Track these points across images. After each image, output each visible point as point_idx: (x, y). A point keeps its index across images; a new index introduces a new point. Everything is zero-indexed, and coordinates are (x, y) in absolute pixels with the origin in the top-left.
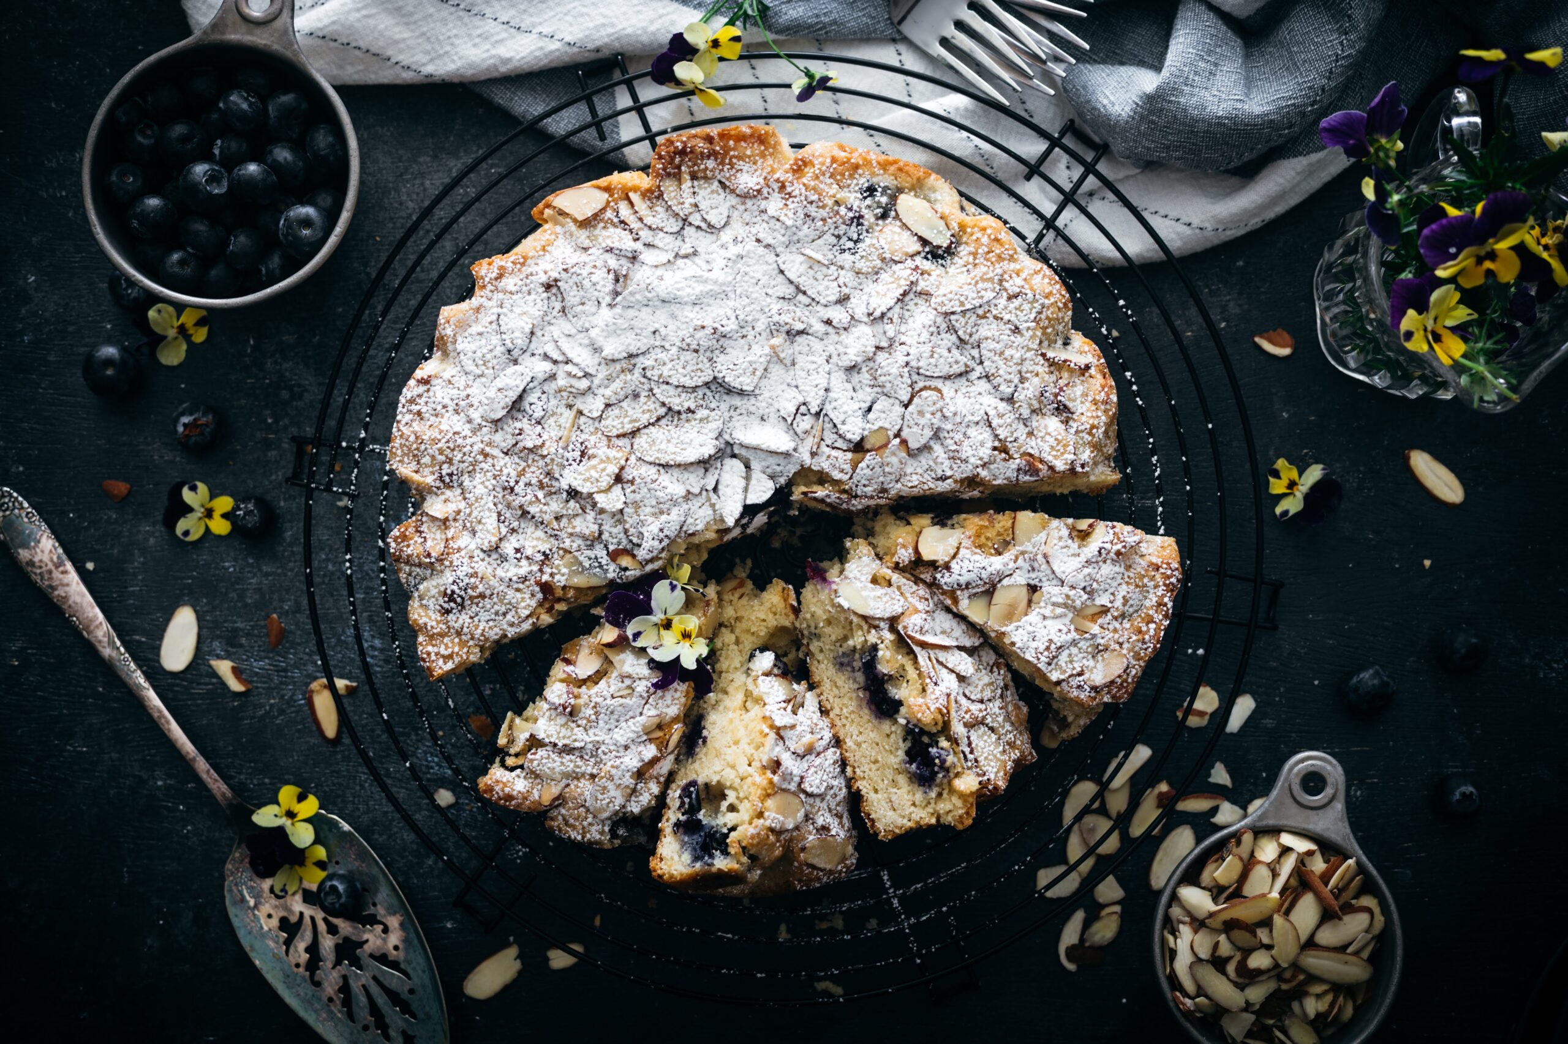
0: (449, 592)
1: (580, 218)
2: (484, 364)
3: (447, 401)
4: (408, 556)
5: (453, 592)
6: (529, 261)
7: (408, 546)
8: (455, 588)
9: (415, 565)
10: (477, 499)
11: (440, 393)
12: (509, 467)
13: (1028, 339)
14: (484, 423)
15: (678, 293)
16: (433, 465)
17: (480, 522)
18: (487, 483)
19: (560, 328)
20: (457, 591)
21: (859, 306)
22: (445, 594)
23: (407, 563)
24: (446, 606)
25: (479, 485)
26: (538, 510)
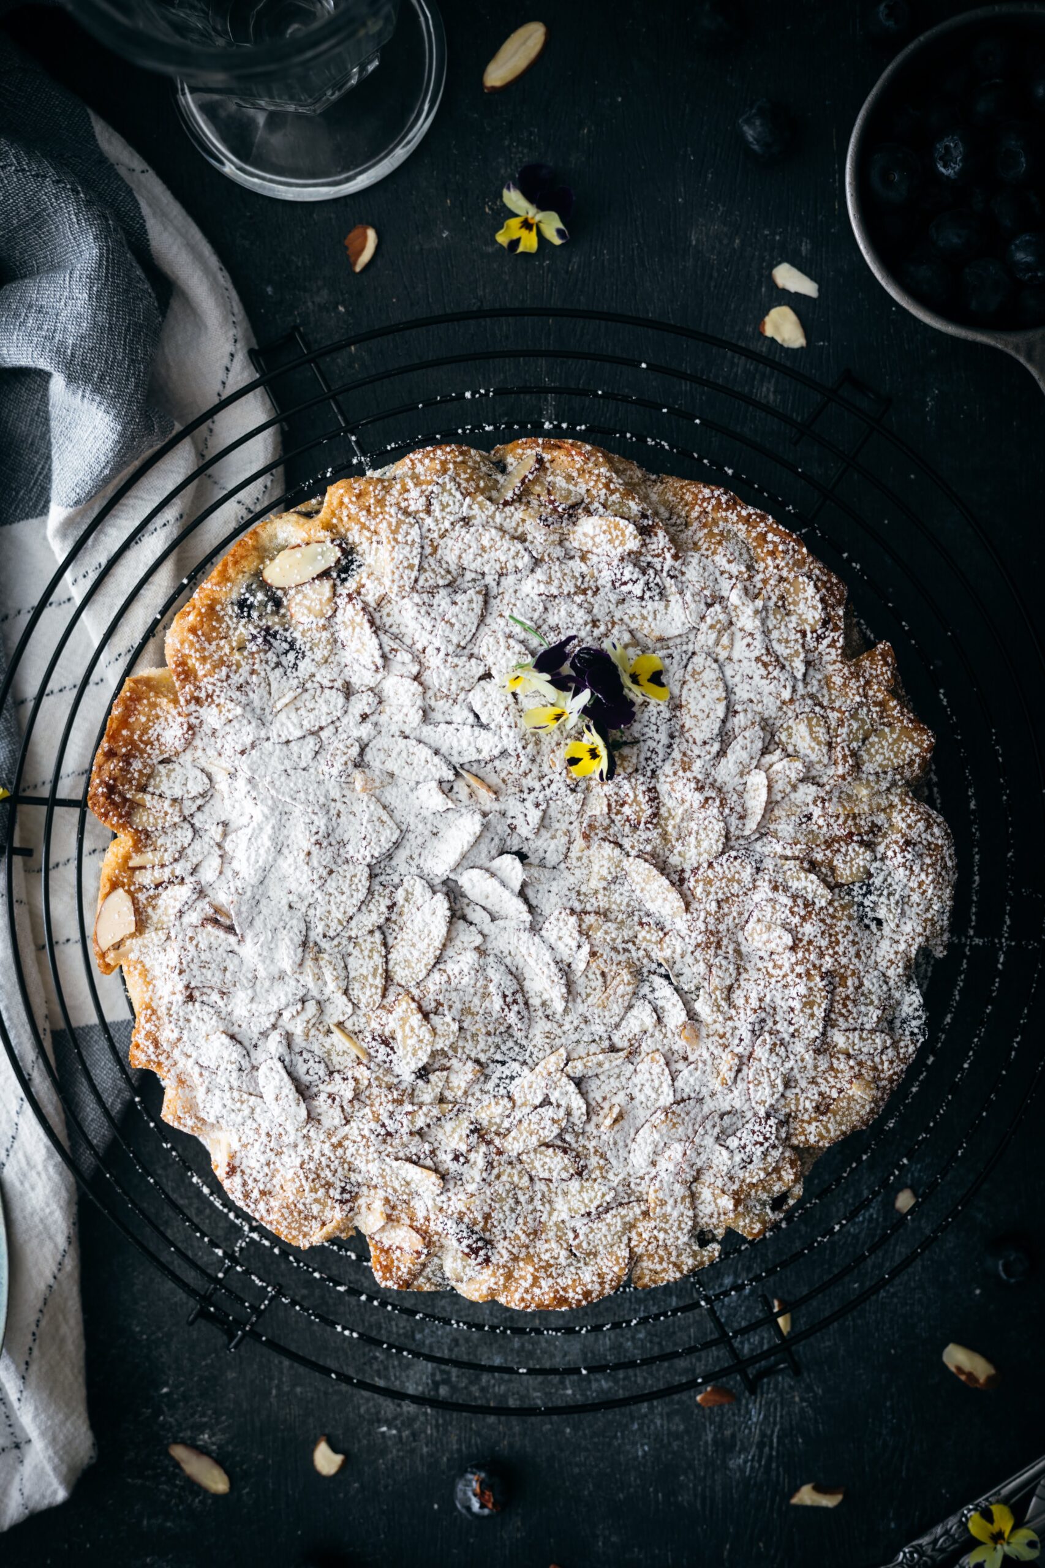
0: (467, 1250)
1: (133, 929)
2: (242, 1102)
3: (263, 1159)
4: (409, 1273)
5: (469, 1246)
6: (154, 1005)
7: (398, 1268)
8: (465, 1242)
9: (422, 1270)
10: (383, 1177)
11: (253, 1160)
12: (363, 1125)
13: (481, 510)
14: (305, 1131)
15: (260, 863)
16: (325, 1205)
17: (408, 1184)
18: (370, 1157)
19: (240, 1005)
20: (470, 1241)
21: (363, 677)
22: (468, 1255)
23: (416, 1277)
24: (480, 1260)
25: (368, 1167)
26: (423, 1118)
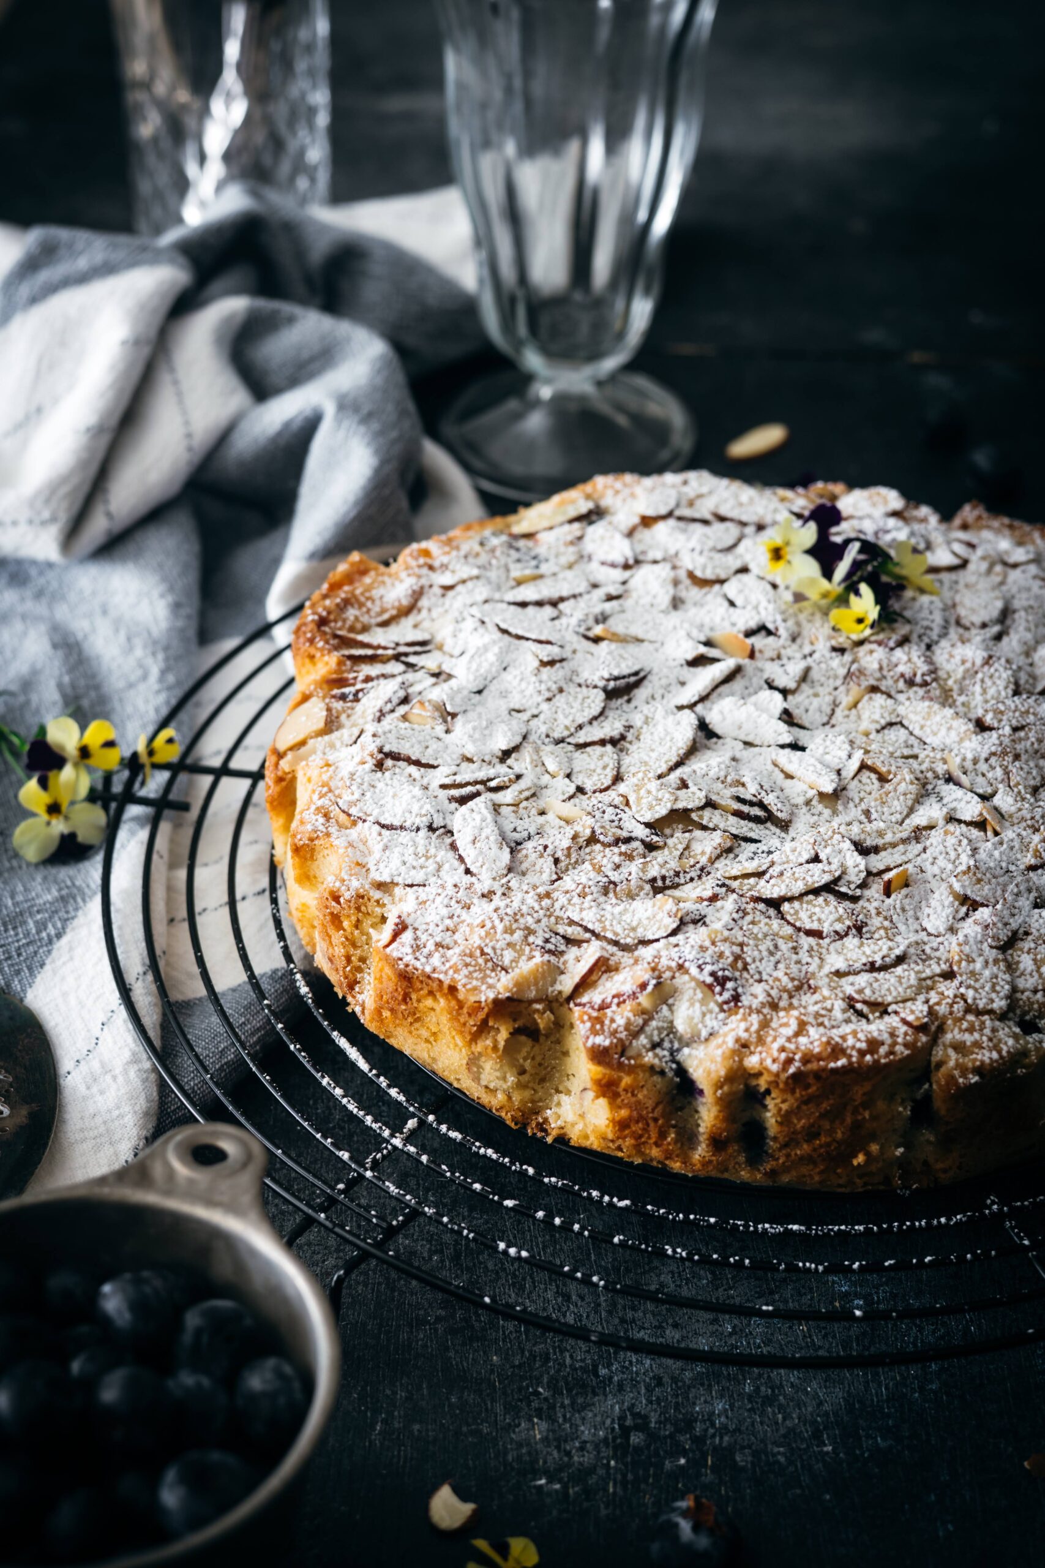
0: (709, 980)
1: (321, 724)
2: (427, 858)
3: (445, 912)
4: (627, 1029)
5: (713, 974)
6: (332, 784)
7: (613, 1021)
8: (708, 968)
9: (646, 1023)
10: (600, 921)
14: (504, 881)
15: (482, 671)
16: (520, 953)
17: (634, 929)
18: (586, 905)
20: (715, 968)
22: (710, 987)
23: (635, 1035)
24: (727, 995)
26: (657, 867)
